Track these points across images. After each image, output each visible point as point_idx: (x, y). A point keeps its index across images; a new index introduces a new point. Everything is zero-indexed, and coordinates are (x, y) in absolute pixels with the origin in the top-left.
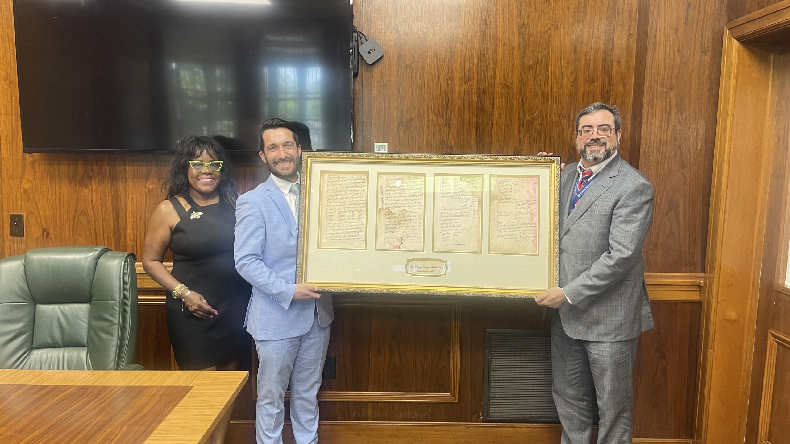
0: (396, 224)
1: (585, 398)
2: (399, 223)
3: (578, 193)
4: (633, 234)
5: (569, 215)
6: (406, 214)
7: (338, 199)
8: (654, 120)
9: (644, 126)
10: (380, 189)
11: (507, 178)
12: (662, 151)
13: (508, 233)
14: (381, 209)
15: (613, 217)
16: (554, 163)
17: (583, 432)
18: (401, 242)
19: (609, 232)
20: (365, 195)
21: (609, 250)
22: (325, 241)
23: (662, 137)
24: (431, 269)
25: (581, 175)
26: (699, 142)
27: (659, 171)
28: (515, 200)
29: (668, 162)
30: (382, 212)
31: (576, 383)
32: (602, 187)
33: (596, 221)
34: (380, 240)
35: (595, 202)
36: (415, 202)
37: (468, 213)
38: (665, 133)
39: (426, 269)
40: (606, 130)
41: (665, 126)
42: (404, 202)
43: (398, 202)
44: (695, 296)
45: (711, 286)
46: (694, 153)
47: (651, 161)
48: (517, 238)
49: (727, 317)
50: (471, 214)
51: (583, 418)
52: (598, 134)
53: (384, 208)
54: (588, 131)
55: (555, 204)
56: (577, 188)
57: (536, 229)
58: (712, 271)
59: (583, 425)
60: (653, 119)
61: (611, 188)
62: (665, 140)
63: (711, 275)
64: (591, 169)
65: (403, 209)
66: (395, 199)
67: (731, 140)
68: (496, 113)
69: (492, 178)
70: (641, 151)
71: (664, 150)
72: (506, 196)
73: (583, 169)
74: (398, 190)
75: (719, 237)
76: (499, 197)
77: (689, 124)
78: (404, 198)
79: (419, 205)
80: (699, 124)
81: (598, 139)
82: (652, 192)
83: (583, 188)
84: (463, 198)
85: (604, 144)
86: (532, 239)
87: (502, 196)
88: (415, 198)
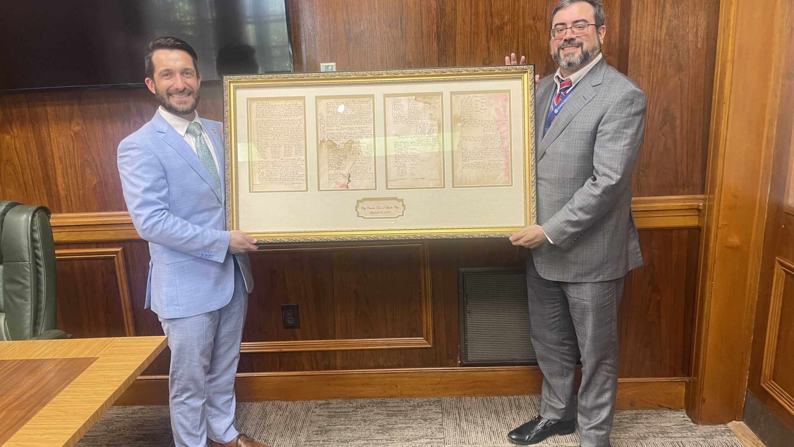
0: (341, 158)
1: (566, 342)
2: (345, 157)
3: (555, 108)
4: (623, 154)
5: (544, 135)
6: (353, 146)
7: (270, 132)
8: (645, 16)
9: (633, 24)
10: (319, 118)
11: (471, 95)
12: (656, 52)
13: (475, 161)
14: (323, 141)
15: (598, 135)
16: (527, 73)
17: (565, 378)
18: (349, 179)
19: (592, 152)
20: (302, 125)
21: (593, 175)
22: (258, 183)
23: (655, 35)
24: (385, 210)
25: (559, 87)
26: (700, 40)
27: (651, 78)
28: (482, 121)
29: (663, 66)
30: (324, 144)
31: (557, 327)
32: (583, 99)
33: (576, 140)
34: (324, 179)
35: (576, 117)
36: (363, 131)
37: (427, 140)
38: (659, 30)
39: (380, 210)
40: (583, 27)
41: (658, 22)
42: (350, 131)
43: (343, 132)
44: (692, 221)
45: (711, 208)
46: (693, 53)
47: (642, 65)
48: (486, 167)
49: (728, 244)
50: (430, 141)
51: (564, 363)
52: (573, 32)
53: (326, 140)
54: (561, 30)
55: (530, 123)
56: (554, 102)
57: (508, 155)
58: (712, 192)
59: (565, 370)
60: (643, 14)
61: (594, 99)
62: (659, 39)
63: (711, 196)
64: (569, 79)
65: (348, 140)
66: (339, 128)
67: (735, 35)
68: (459, 19)
69: (453, 96)
70: (630, 55)
71: (658, 52)
72: (471, 117)
73: (562, 80)
74: (341, 117)
75: (721, 151)
76: (462, 119)
77: (687, 17)
78: (349, 126)
79: (368, 133)
80: (699, 17)
81: (572, 39)
82: (644, 101)
83: (561, 102)
84: (420, 122)
85: (580, 45)
86: (504, 167)
87: (466, 118)
88: (362, 126)
